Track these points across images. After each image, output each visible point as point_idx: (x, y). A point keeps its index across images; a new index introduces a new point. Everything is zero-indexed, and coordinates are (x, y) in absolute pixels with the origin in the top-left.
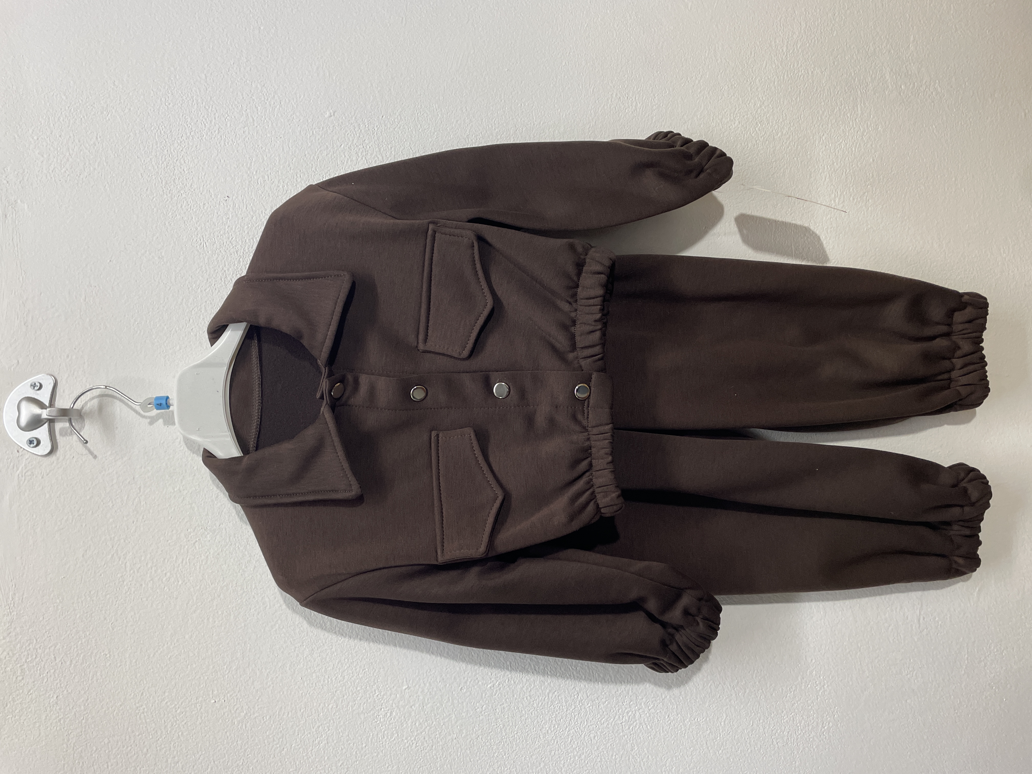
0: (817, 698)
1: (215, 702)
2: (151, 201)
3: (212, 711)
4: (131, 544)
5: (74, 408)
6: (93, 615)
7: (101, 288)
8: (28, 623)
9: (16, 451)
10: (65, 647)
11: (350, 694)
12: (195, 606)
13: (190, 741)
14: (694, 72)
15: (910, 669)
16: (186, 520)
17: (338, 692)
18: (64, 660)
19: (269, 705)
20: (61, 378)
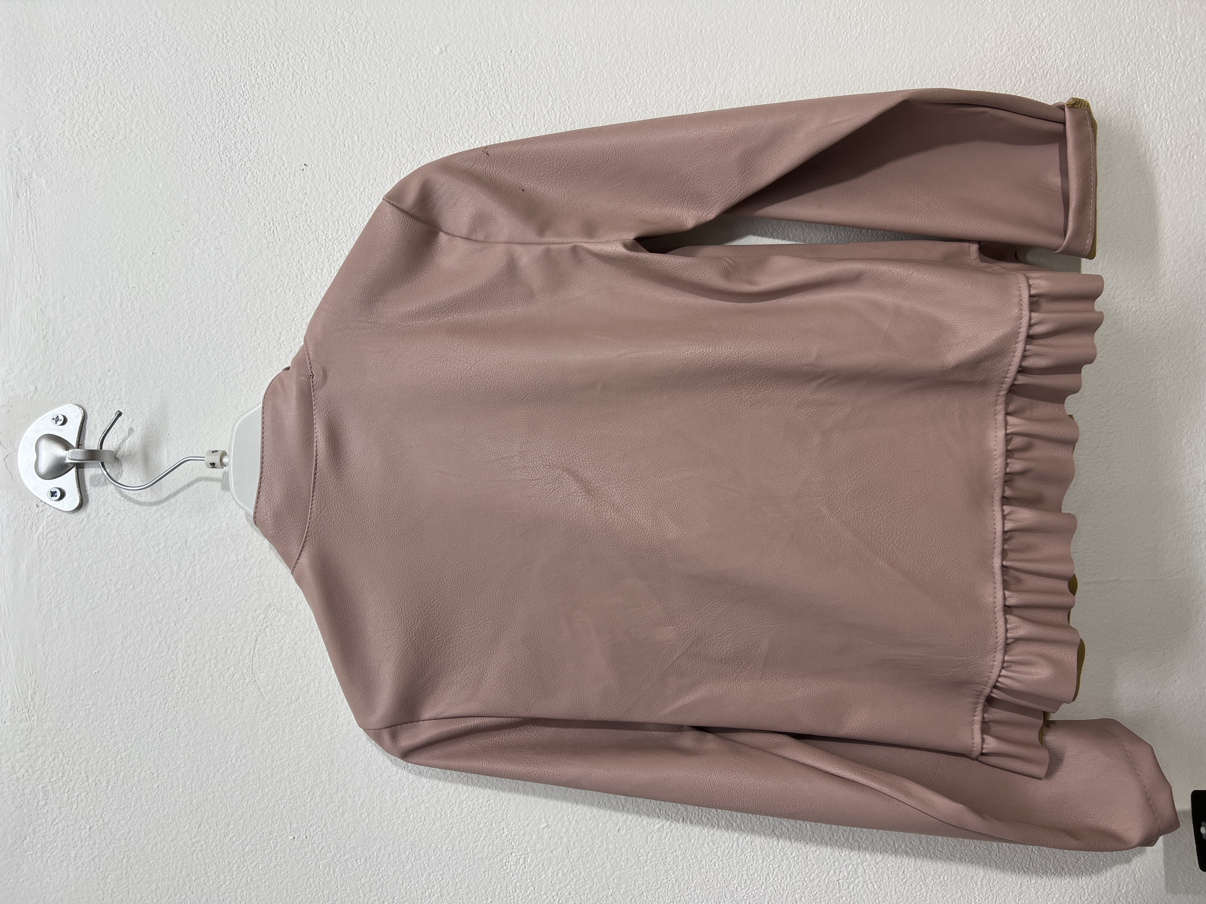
2: (205, 173)
3: (290, 850)
4: (184, 628)
6: (136, 721)
9: (35, 505)
10: (100, 763)
16: (253, 599)
18: (98, 780)
19: (363, 844)
20: (91, 410)
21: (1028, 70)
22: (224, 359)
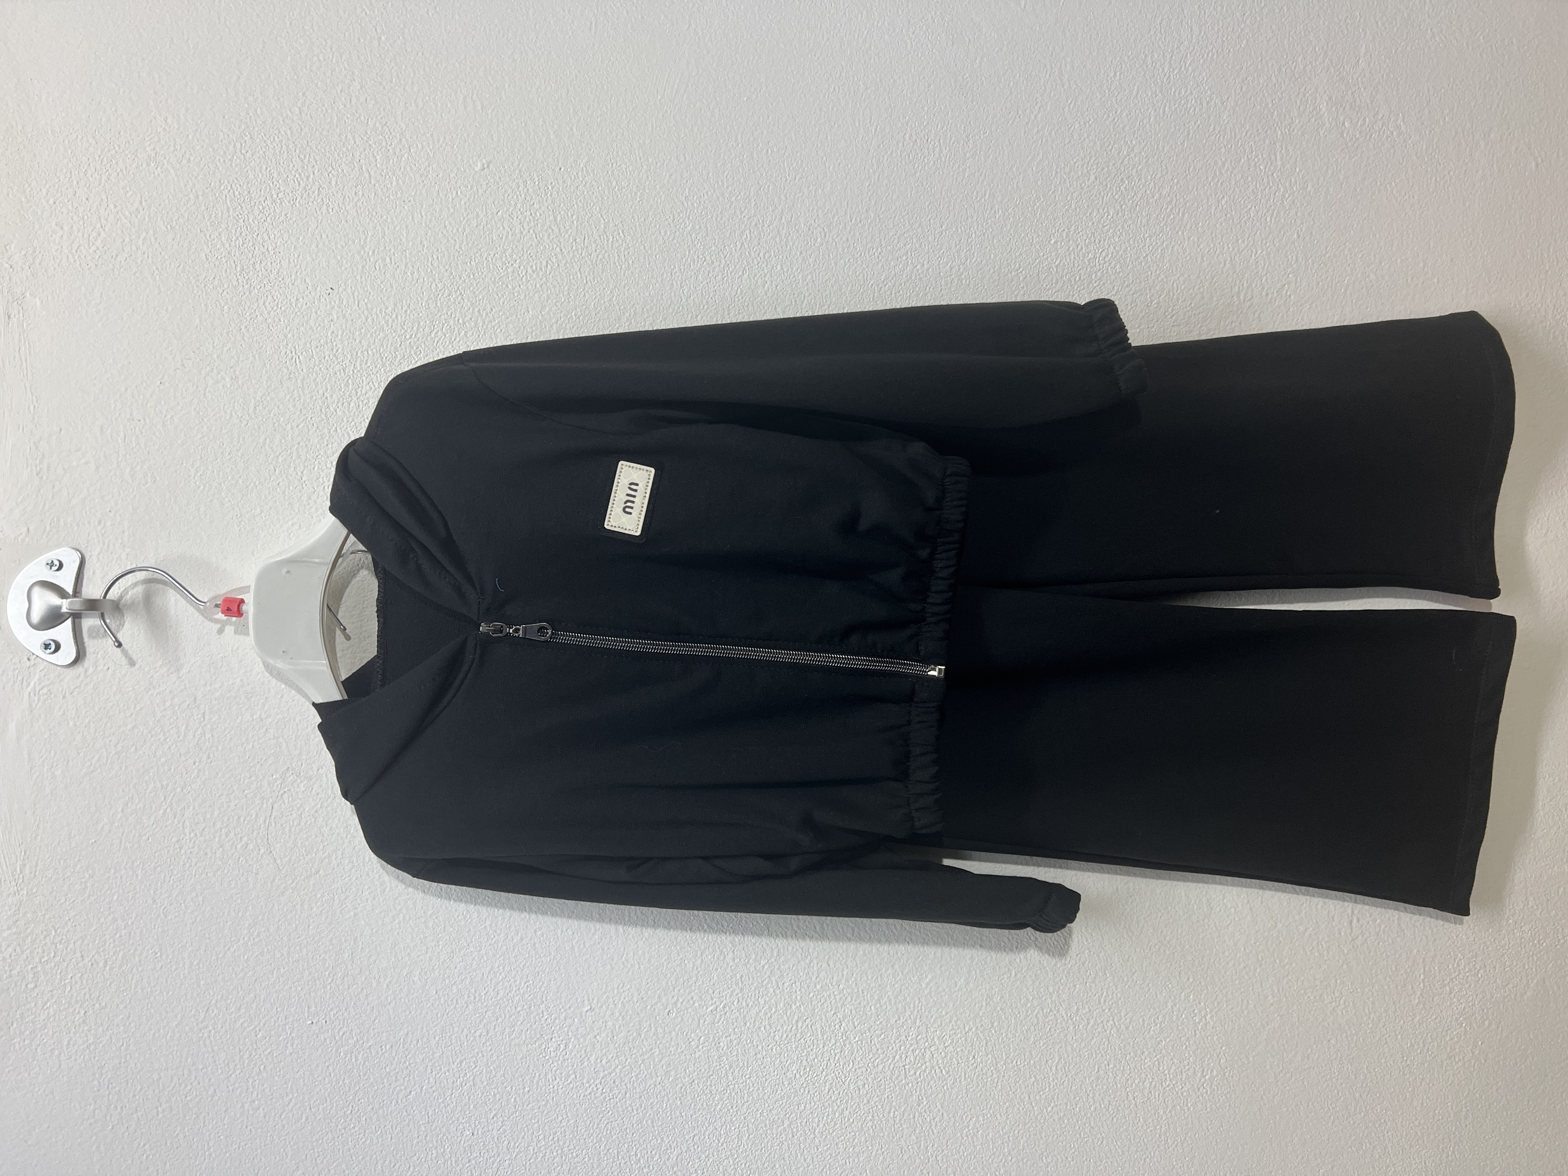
0: (1196, 1035)
1: (312, 1023)
2: (220, 296)
3: (308, 1036)
4: (192, 795)
5: (107, 597)
6: (138, 895)
7: (148, 423)
8: (44, 906)
9: (26, 659)
11: (507, 1017)
12: (284, 885)
13: (276, 1078)
14: (1028, 102)
15: (1337, 995)
16: (269, 763)
17: (490, 1012)
18: (95, 960)
19: (389, 1029)
20: (89, 554)
21: (1116, 201)
22: (240, 499)
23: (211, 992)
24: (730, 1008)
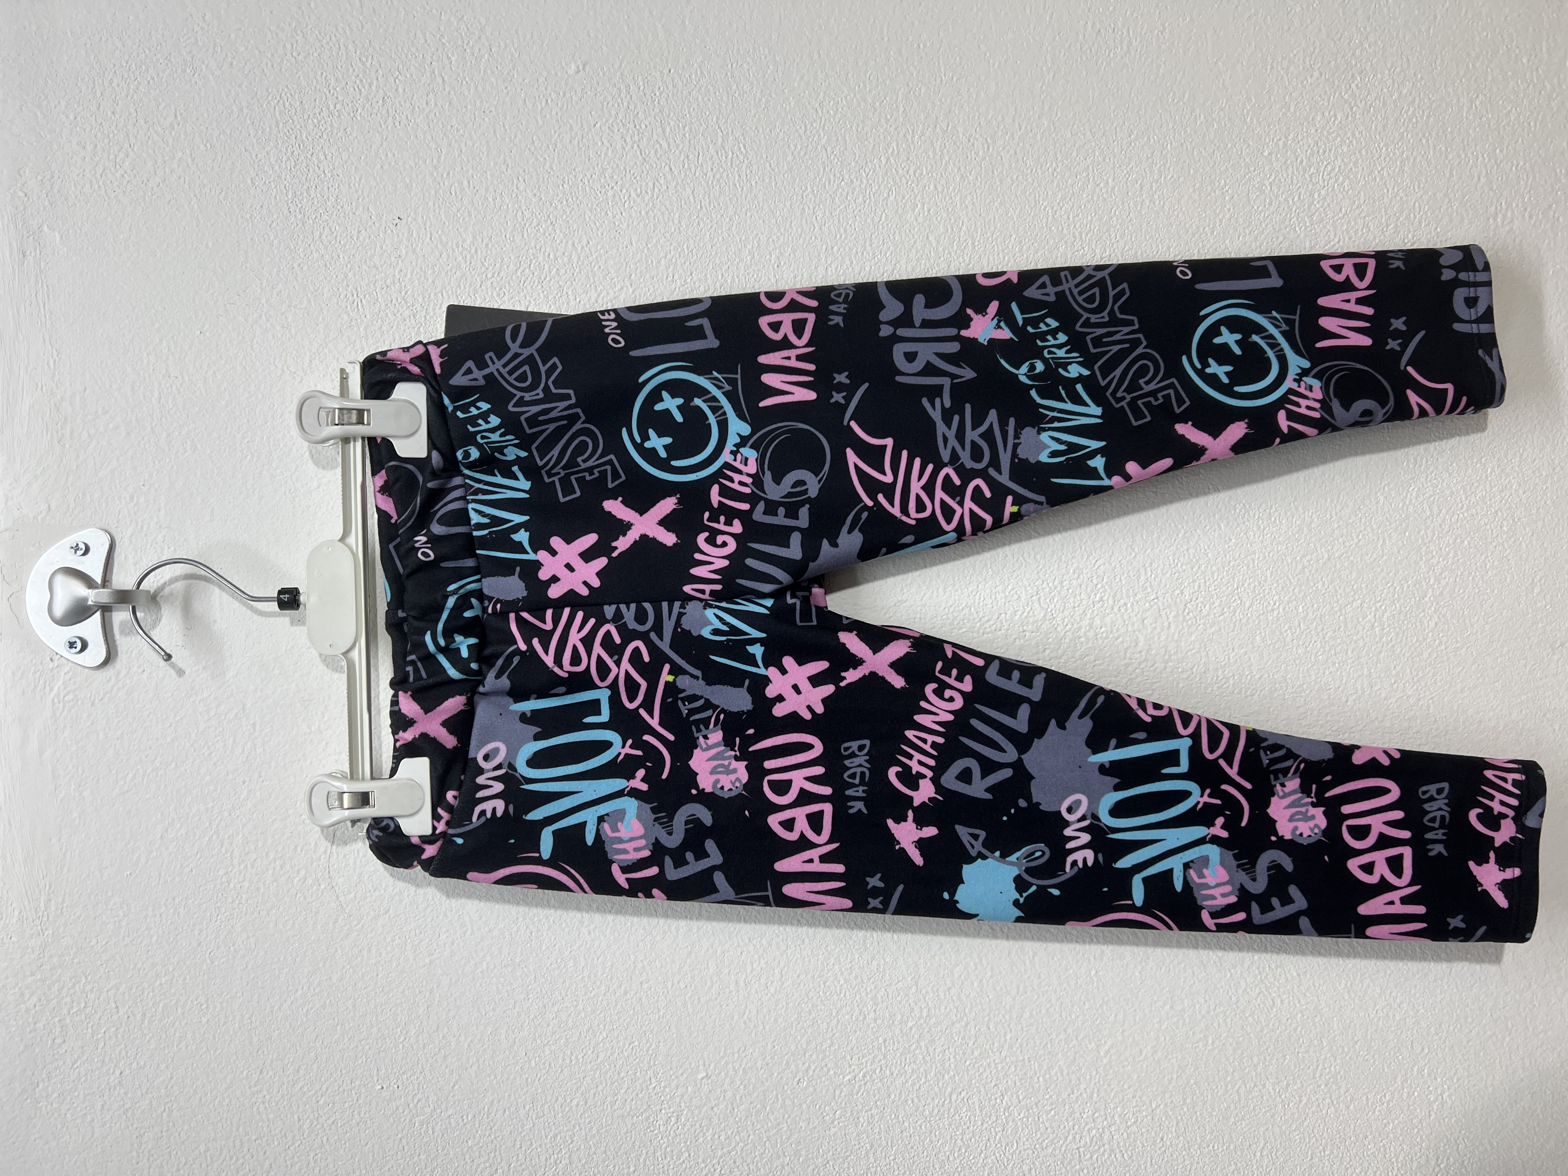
0: (1430, 1116)
2: (268, 228)
4: (241, 819)
6: (179, 937)
8: (72, 949)
9: (48, 659)
12: (348, 926)
13: (341, 1152)
18: (131, 1012)
19: (471, 1096)
20: (120, 535)
21: (1345, 102)
23: (265, 1049)
24: (871, 1076)
